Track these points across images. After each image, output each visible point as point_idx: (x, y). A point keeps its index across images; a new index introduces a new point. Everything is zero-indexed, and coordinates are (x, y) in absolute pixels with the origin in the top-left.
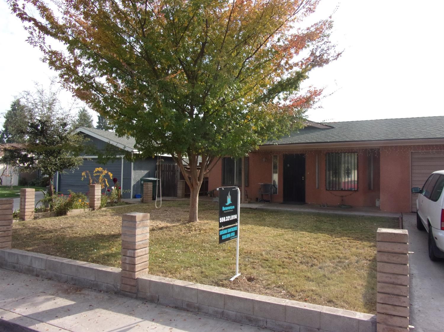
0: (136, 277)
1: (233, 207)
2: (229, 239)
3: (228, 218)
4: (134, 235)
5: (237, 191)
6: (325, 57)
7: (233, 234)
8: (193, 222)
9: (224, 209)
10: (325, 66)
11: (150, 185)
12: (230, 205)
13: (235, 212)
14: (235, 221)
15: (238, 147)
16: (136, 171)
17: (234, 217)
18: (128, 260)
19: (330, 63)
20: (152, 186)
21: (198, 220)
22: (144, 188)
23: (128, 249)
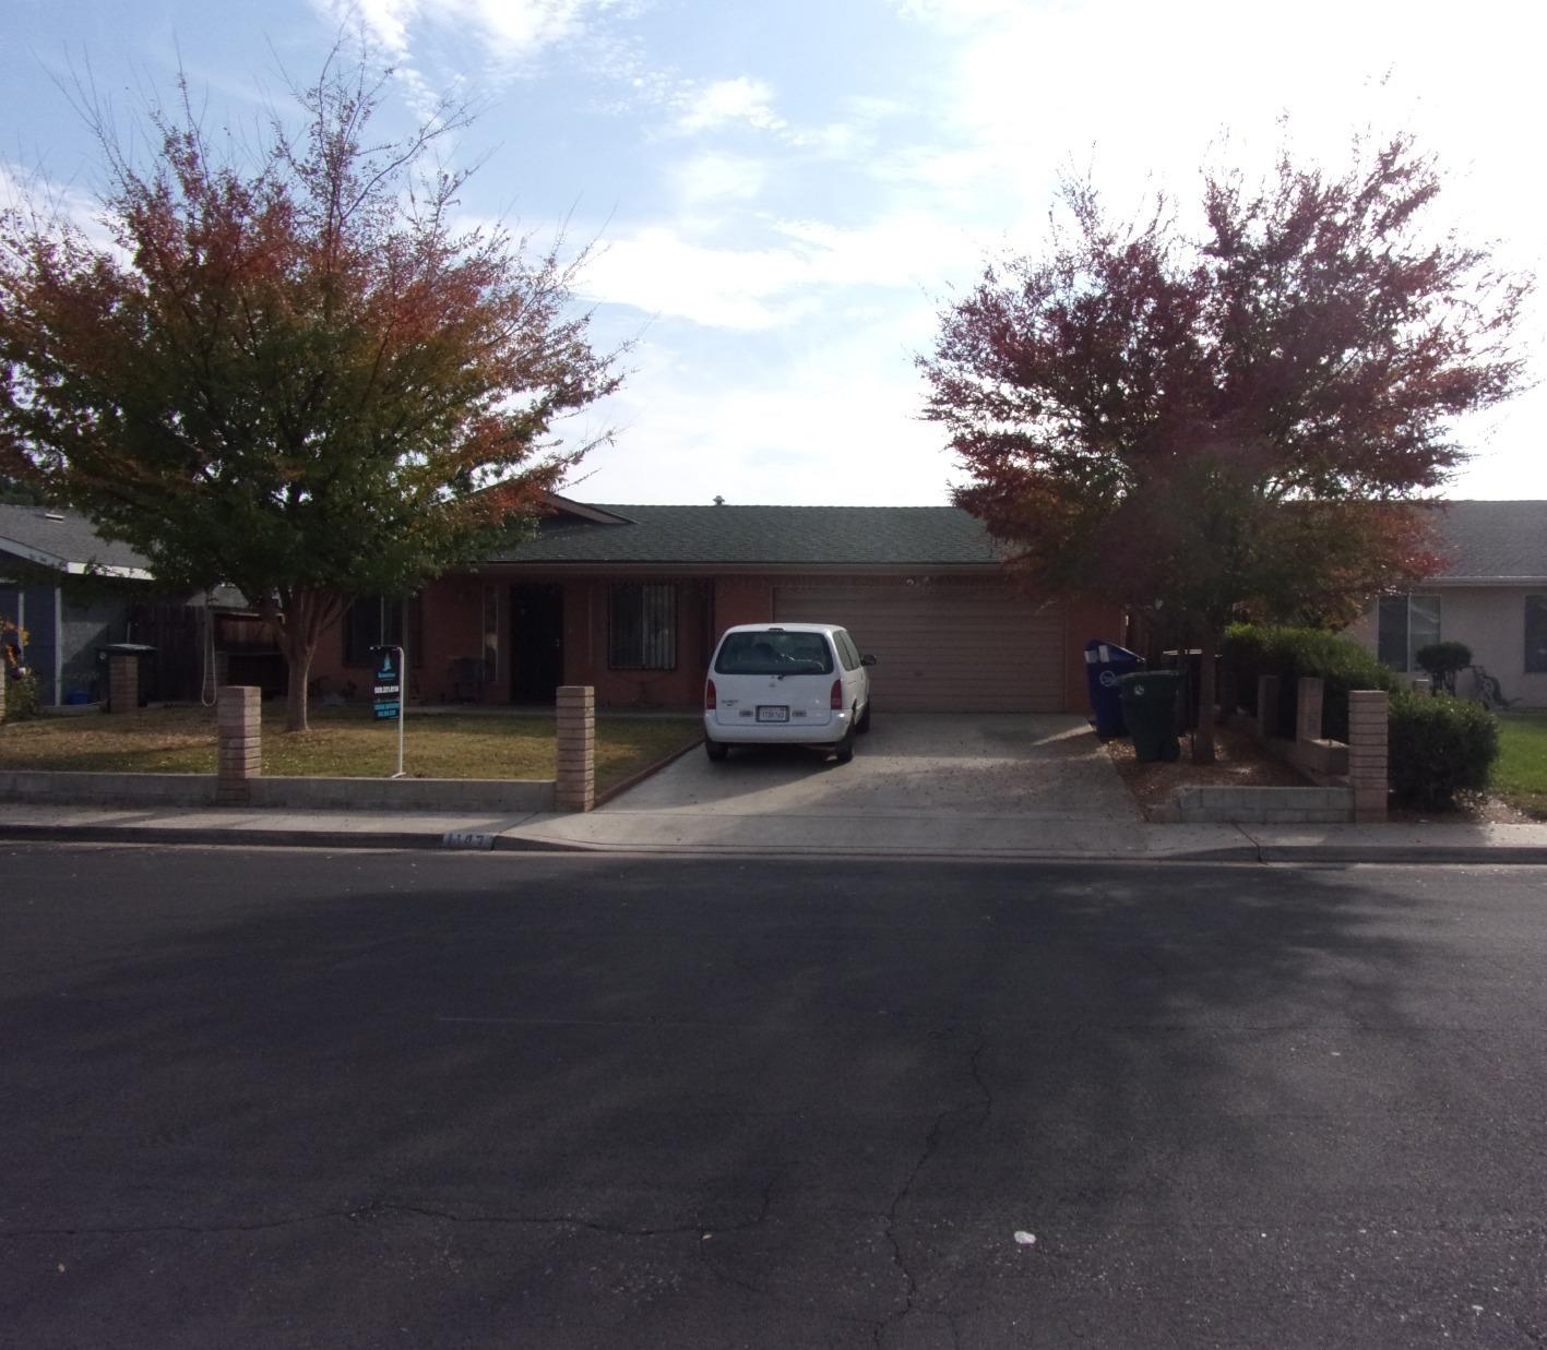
0: (247, 777)
1: (394, 675)
2: (387, 718)
3: (386, 690)
4: (242, 716)
5: (398, 652)
6: (586, 387)
7: (393, 712)
8: (297, 730)
9: (380, 676)
10: (586, 405)
11: (131, 665)
12: (388, 671)
13: (396, 682)
14: (397, 695)
15: (398, 580)
16: (73, 624)
17: (396, 689)
18: (231, 754)
19: (595, 401)
20: (135, 665)
21: (307, 727)
22: (112, 671)
23: (231, 738)
